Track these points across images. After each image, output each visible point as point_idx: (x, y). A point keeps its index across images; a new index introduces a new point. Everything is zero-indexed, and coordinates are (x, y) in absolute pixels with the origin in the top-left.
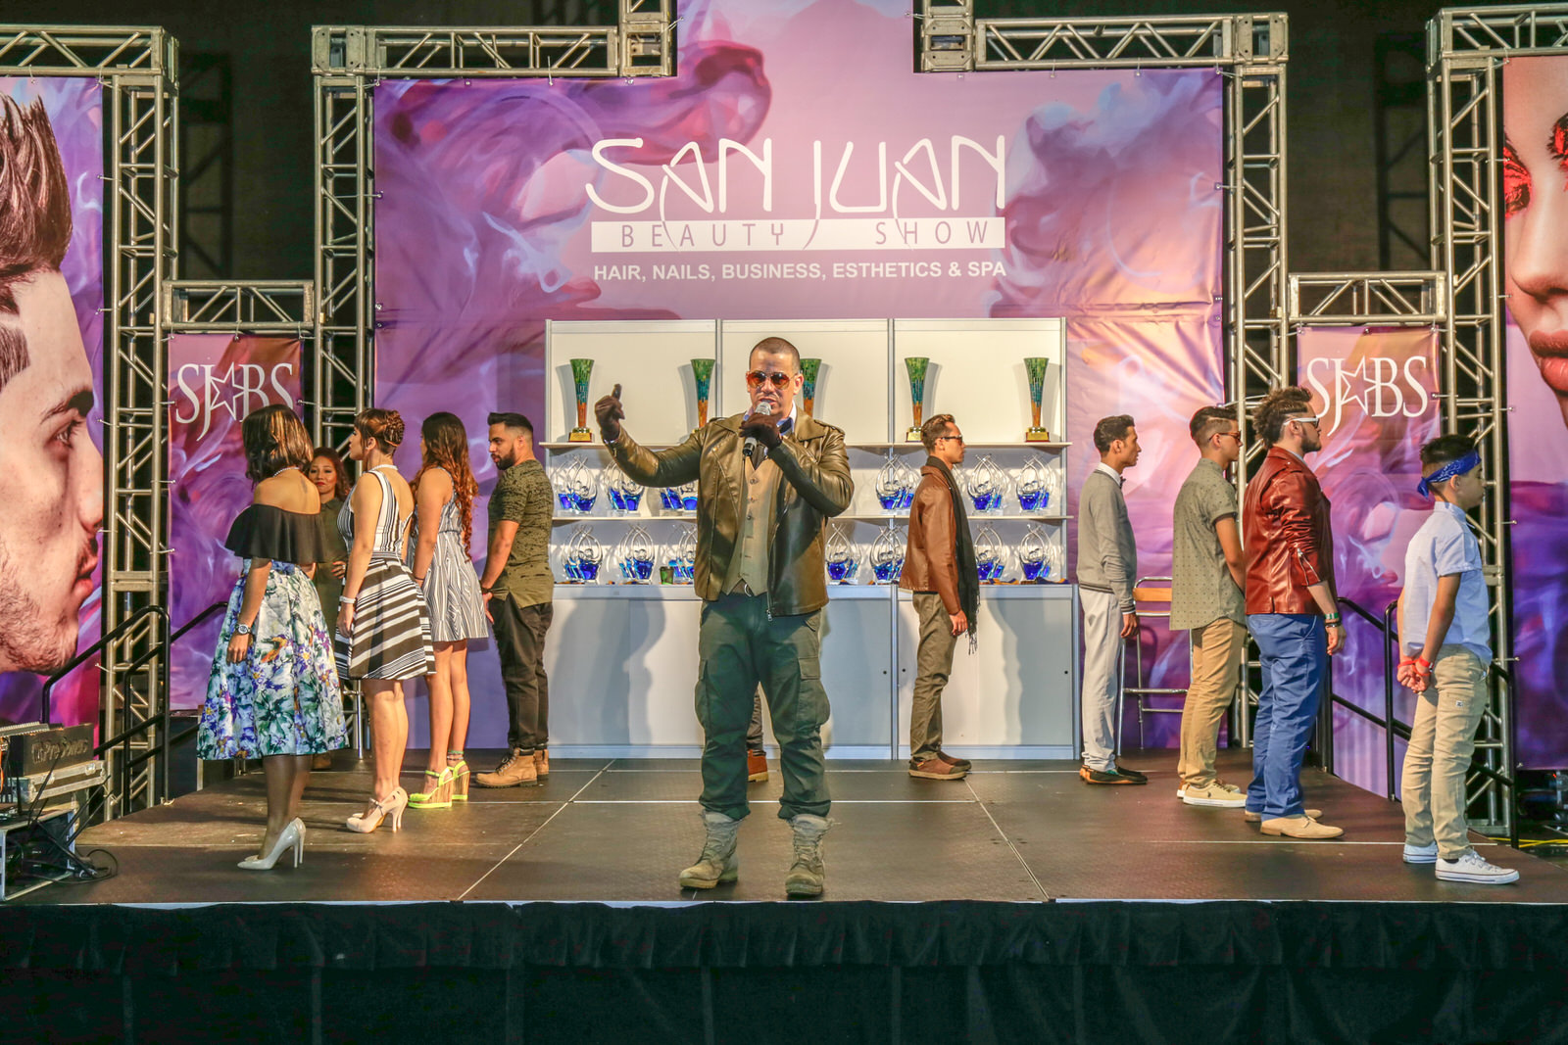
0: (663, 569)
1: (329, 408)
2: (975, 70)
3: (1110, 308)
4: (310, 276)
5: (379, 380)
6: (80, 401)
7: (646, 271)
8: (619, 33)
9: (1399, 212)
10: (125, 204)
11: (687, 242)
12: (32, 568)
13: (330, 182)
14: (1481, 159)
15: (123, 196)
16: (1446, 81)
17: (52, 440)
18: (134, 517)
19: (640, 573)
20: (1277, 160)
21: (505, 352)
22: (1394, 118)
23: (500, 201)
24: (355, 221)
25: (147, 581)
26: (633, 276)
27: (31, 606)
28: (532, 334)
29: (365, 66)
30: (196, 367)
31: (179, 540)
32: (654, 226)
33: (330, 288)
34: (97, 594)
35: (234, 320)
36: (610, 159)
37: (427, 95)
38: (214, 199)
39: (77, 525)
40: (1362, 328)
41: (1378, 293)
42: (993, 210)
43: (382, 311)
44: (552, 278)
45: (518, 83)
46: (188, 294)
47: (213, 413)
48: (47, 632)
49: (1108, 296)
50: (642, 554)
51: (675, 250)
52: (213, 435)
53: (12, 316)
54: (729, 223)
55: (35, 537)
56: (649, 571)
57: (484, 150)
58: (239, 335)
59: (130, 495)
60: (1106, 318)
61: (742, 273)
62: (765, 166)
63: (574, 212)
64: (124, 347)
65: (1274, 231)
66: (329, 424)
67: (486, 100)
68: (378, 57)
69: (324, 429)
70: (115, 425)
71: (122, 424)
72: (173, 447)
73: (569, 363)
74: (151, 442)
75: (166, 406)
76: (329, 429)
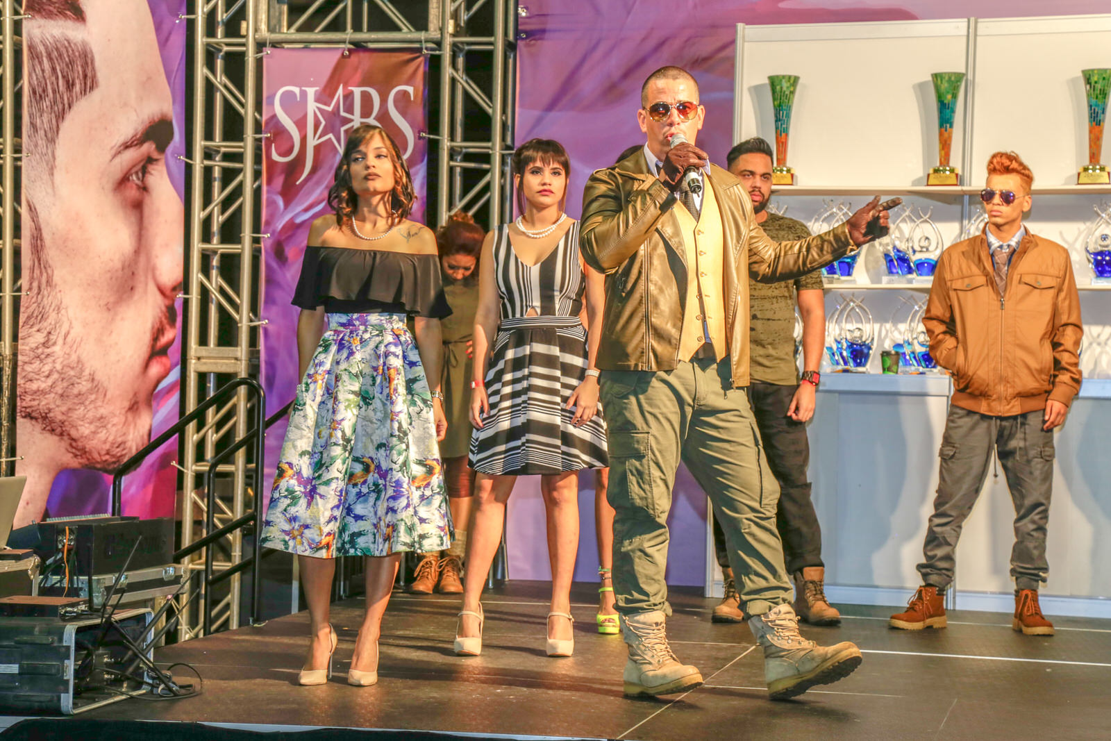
0: (885, 354)
1: (459, 143)
5: (522, 106)
6: (157, 132)
12: (99, 341)
17: (124, 181)
18: (220, 280)
19: (855, 361)
25: (235, 360)
27: (96, 387)
28: (719, 44)
30: (296, 90)
31: (274, 310)
34: (174, 375)
35: (344, 29)
39: (152, 288)
43: (526, 17)
47: (317, 149)
48: (115, 420)
50: (857, 334)
52: (315, 178)
53: (78, 25)
55: (102, 302)
56: (867, 356)
58: (349, 50)
59: (215, 252)
64: (210, 64)
66: (459, 164)
69: (451, 169)
70: (198, 163)
71: (207, 163)
72: (268, 192)
73: (767, 81)
74: (241, 185)
75: (259, 140)
76: (458, 170)
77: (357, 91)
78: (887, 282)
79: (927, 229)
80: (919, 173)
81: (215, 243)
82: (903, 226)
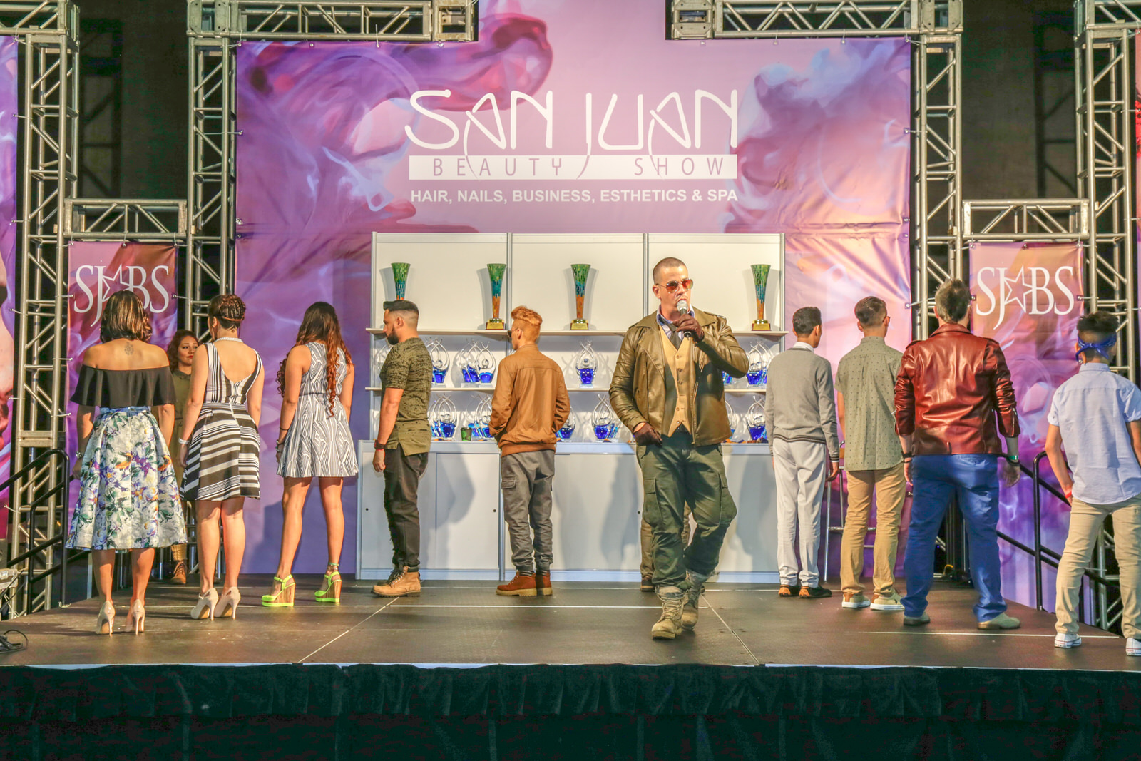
0: (463, 429)
1: (198, 301)
2: (714, 38)
3: (820, 227)
4: (184, 196)
5: (238, 279)
7: (452, 195)
8: (432, 7)
9: (1052, 153)
10: (35, 137)
11: (485, 172)
13: (201, 122)
14: (1117, 110)
15: (33, 131)
16: (1090, 47)
18: (38, 388)
19: (445, 434)
20: (954, 111)
21: (340, 258)
22: (1049, 79)
23: (336, 139)
24: (221, 153)
25: (48, 439)
26: (442, 198)
28: (361, 243)
29: (230, 30)
30: (91, 268)
32: (459, 160)
33: (199, 207)
34: (7, 449)
35: (122, 230)
36: (424, 106)
37: (280, 54)
38: (107, 137)
40: (1021, 244)
41: (1035, 217)
42: (728, 149)
43: (241, 225)
44: (377, 199)
45: (351, 45)
46: (85, 210)
47: (105, 305)
49: (818, 217)
50: (447, 417)
51: (475, 178)
54: (518, 158)
57: (325, 97)
58: (126, 243)
59: (35, 370)
60: (816, 234)
61: (529, 197)
62: (547, 113)
63: (394, 148)
64: (33, 251)
65: (951, 166)
66: (198, 314)
67: (326, 58)
68: (240, 24)
69: (193, 318)
70: (24, 314)
71: (30, 313)
72: (71, 331)
73: (391, 266)
74: (53, 327)
75: (66, 299)
76: (198, 318)
77: (131, 269)
78: (464, 387)
79: (487, 355)
80: (482, 322)
81: (35, 364)
82: (473, 353)
